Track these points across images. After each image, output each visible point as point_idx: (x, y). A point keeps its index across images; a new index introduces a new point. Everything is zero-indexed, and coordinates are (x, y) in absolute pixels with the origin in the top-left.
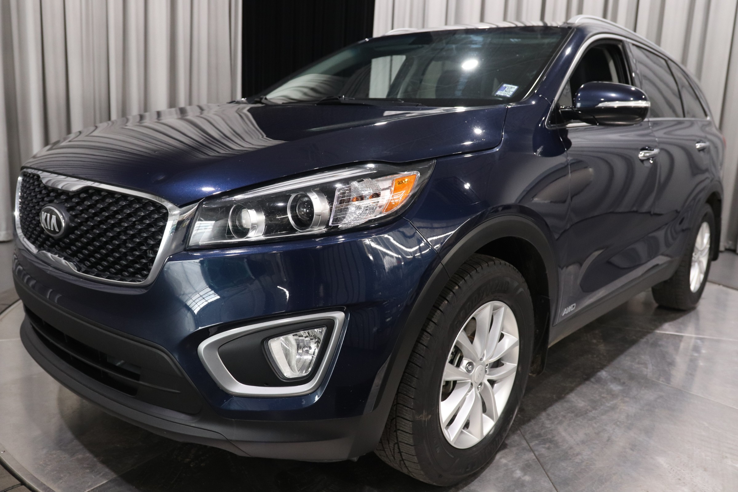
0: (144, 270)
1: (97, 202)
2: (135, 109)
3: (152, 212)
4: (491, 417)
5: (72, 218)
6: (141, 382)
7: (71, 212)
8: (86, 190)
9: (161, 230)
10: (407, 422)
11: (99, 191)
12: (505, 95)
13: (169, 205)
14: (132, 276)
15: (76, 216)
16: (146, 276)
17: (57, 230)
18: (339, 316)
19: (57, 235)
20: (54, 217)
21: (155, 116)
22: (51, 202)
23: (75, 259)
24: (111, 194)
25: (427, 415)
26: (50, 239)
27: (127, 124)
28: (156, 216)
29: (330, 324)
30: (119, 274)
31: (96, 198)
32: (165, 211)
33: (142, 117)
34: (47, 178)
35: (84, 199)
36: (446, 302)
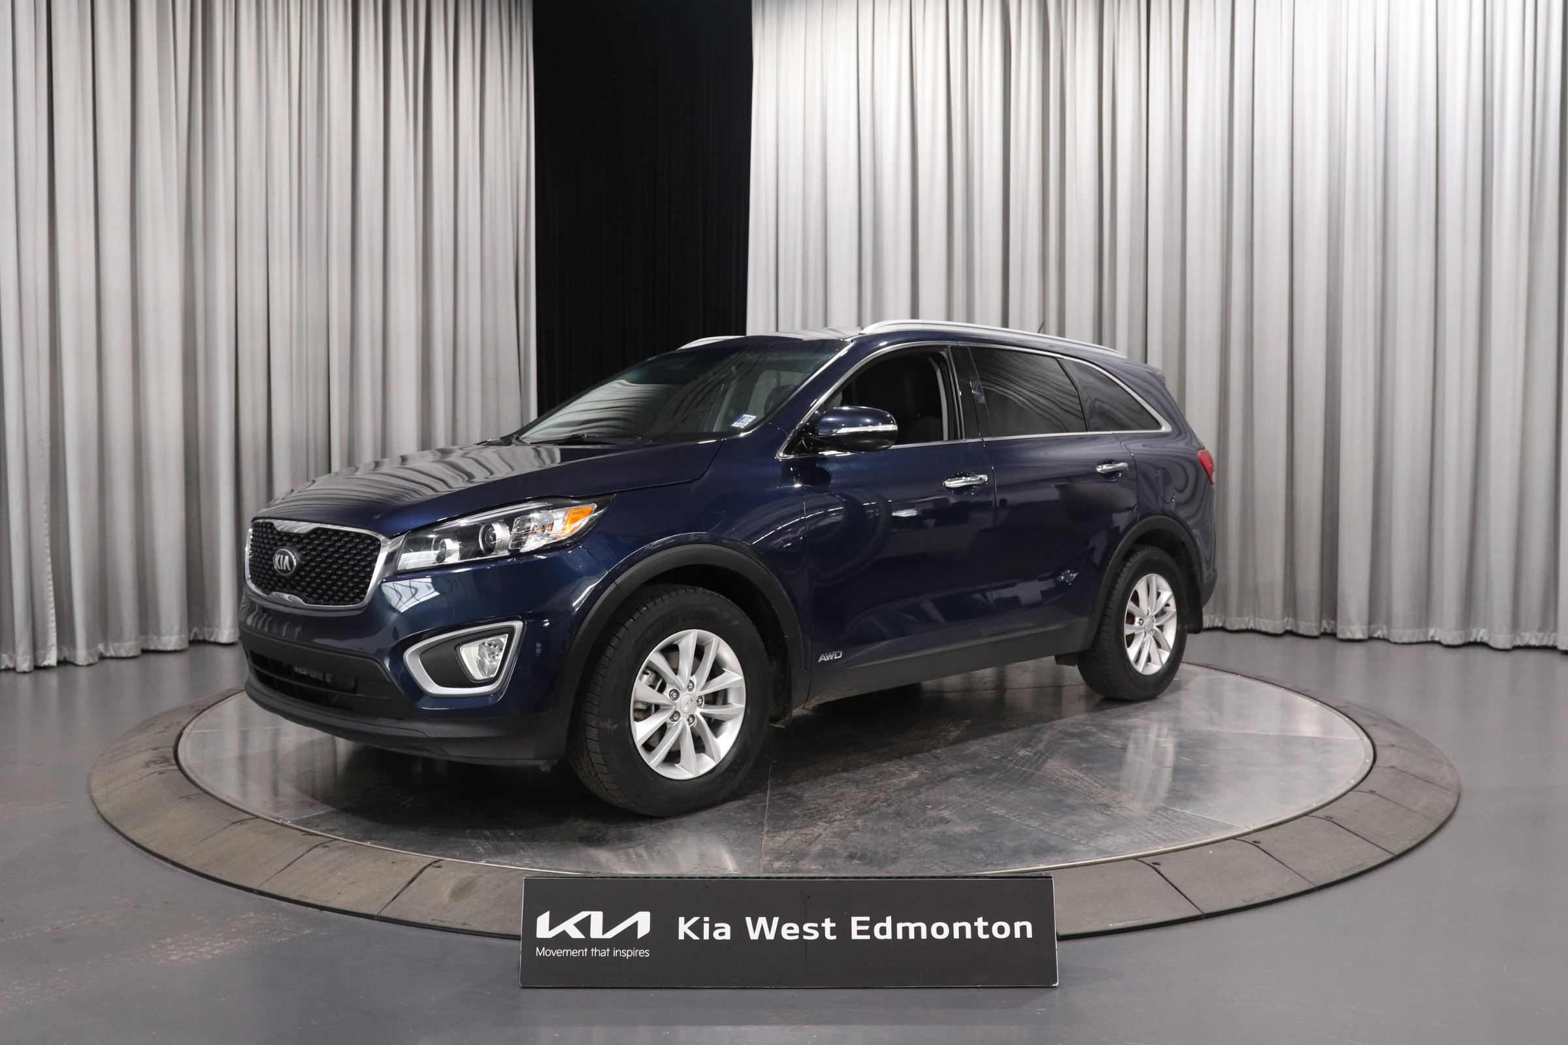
0: (362, 594)
1: (325, 540)
2: (367, 454)
3: (369, 544)
4: (712, 758)
5: (302, 559)
6: (358, 695)
7: (302, 552)
8: (315, 531)
9: (375, 560)
10: (593, 729)
11: (326, 531)
12: (740, 426)
13: (382, 538)
14: (352, 601)
15: (306, 555)
16: (362, 599)
17: (289, 569)
18: (518, 625)
19: (289, 574)
20: (287, 557)
21: (400, 460)
22: (283, 545)
23: (305, 594)
24: (337, 532)
25: (613, 724)
26: (282, 580)
27: (355, 473)
28: (372, 547)
29: (511, 631)
30: (341, 601)
31: (323, 537)
32: (379, 543)
33: (377, 464)
34: (281, 525)
35: (314, 539)
36: (632, 620)
